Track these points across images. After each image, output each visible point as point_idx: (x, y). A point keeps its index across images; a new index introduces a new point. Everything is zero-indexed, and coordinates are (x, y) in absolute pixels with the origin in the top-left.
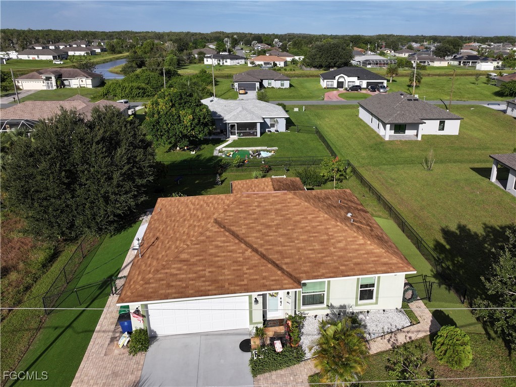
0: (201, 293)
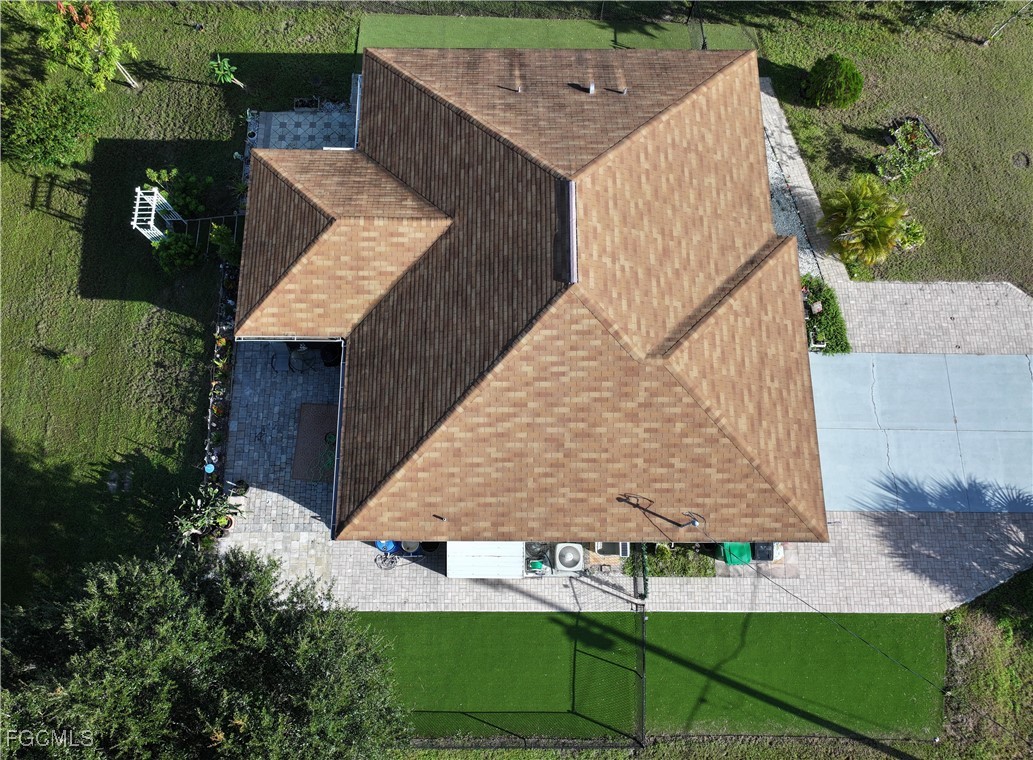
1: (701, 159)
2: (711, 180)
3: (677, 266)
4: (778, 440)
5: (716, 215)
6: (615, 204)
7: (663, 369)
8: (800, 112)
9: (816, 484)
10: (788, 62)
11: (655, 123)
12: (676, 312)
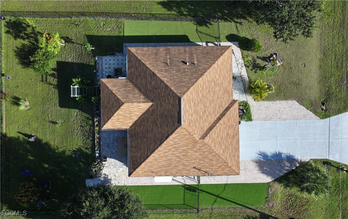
0: (238, 142)
1: (215, 83)
2: (217, 88)
3: (207, 114)
4: (230, 153)
5: (218, 98)
6: (192, 101)
7: (203, 142)
8: (246, 52)
9: (238, 162)
10: (244, 36)
11: (203, 76)
12: (207, 126)
